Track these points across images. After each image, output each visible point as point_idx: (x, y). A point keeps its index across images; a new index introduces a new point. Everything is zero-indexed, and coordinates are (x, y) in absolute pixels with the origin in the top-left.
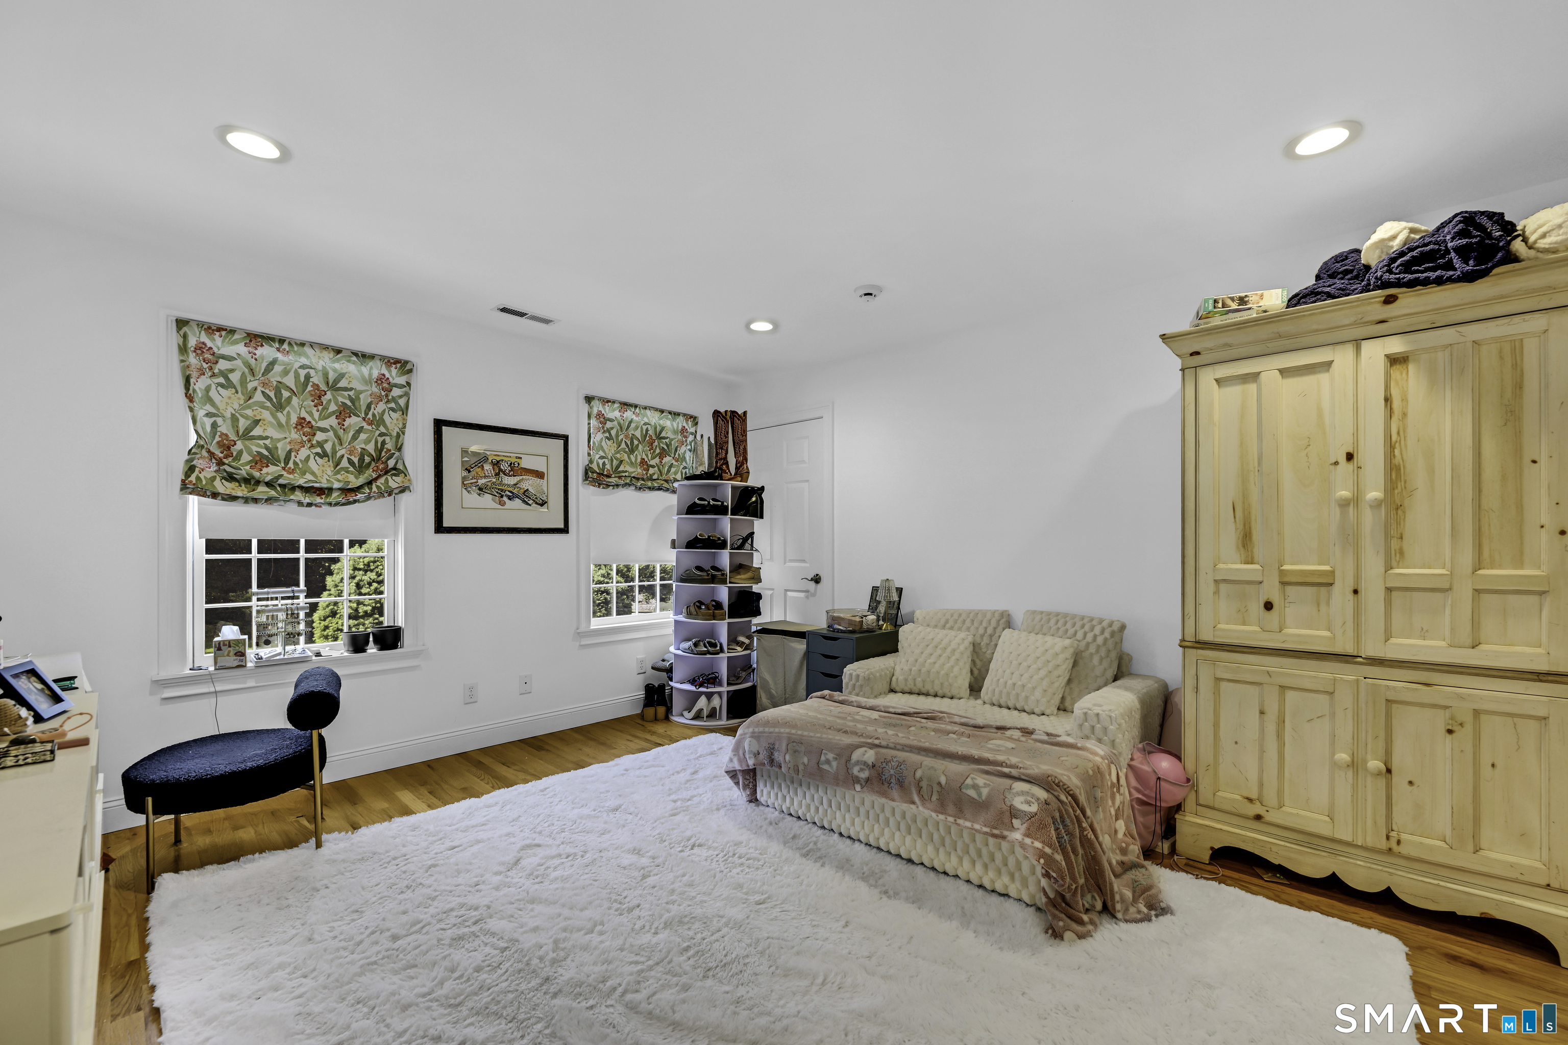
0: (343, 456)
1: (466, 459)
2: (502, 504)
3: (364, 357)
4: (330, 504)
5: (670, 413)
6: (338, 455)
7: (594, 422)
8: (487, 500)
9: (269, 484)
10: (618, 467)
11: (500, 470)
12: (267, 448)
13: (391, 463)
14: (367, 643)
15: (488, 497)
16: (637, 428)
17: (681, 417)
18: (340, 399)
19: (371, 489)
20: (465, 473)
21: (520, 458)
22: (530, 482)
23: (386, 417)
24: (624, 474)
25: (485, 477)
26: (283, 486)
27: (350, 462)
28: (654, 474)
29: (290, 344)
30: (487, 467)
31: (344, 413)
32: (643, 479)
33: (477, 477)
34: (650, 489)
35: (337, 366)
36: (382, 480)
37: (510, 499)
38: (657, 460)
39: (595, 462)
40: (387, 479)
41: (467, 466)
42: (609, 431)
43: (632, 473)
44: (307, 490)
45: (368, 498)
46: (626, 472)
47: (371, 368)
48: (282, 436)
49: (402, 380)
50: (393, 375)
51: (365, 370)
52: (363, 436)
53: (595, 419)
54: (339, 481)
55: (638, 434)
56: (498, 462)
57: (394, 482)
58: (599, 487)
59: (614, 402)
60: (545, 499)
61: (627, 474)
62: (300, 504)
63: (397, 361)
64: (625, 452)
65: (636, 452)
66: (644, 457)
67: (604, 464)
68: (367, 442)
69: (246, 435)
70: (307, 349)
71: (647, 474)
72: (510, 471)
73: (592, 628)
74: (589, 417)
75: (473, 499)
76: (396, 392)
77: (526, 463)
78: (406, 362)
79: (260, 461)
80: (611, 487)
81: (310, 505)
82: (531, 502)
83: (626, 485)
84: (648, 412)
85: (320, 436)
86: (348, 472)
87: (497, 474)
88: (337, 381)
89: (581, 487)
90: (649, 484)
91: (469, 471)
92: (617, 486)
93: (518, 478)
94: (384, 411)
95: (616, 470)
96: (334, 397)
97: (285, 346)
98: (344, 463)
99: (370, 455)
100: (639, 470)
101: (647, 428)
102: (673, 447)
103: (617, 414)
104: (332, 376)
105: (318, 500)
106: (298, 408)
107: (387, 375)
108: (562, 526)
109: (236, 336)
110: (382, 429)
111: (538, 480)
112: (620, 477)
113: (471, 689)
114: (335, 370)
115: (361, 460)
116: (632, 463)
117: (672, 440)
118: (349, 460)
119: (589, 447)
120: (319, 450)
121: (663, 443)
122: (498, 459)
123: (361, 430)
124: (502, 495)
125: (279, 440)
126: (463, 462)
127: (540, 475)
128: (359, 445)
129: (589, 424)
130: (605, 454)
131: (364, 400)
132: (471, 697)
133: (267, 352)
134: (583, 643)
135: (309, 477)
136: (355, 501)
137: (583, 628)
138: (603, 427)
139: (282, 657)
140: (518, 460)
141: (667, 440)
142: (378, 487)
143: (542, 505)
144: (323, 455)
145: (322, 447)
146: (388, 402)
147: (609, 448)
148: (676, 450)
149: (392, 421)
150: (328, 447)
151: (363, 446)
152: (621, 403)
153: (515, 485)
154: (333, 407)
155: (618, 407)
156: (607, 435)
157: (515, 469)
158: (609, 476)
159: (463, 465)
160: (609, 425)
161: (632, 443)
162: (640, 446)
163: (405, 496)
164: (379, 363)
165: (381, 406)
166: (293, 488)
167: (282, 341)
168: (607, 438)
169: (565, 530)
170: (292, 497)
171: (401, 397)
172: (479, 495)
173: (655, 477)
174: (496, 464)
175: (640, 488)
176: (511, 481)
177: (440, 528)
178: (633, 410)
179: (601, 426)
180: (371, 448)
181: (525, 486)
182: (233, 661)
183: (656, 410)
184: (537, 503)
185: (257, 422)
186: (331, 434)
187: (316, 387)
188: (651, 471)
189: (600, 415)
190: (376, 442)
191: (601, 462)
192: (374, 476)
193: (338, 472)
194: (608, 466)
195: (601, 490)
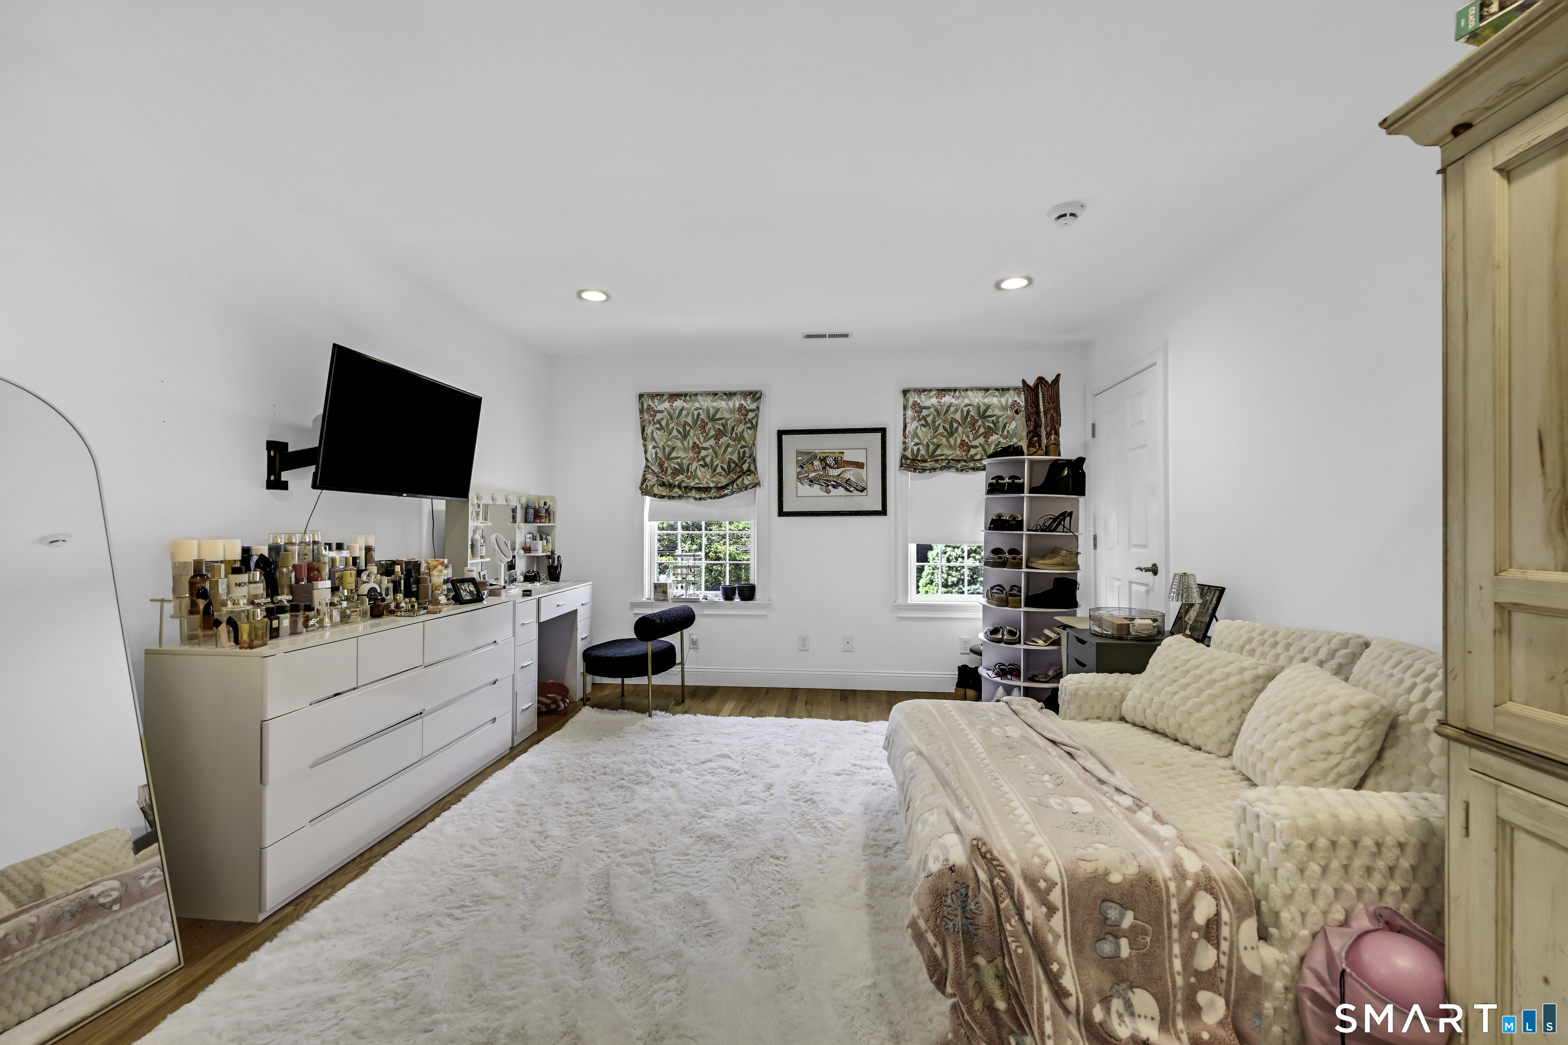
0: (718, 465)
1: (800, 458)
2: (828, 492)
3: (730, 395)
4: (711, 498)
5: (997, 390)
6: (715, 464)
7: (910, 413)
8: (816, 490)
9: (679, 487)
10: (935, 451)
11: (827, 464)
12: (678, 464)
13: (745, 467)
14: (734, 594)
15: (817, 487)
16: (956, 411)
17: (1012, 392)
18: (717, 426)
19: (732, 486)
20: (799, 470)
21: (843, 453)
22: (852, 472)
23: (745, 434)
24: (940, 458)
25: (815, 471)
26: (686, 488)
27: (722, 468)
28: (976, 454)
29: (690, 396)
30: (816, 463)
31: (719, 434)
32: (965, 461)
33: (808, 472)
34: (973, 469)
35: (715, 404)
36: (740, 480)
37: (834, 488)
38: (981, 440)
39: (910, 450)
40: (743, 478)
41: (801, 464)
42: (924, 418)
43: (950, 455)
44: (699, 489)
45: (733, 493)
46: (943, 455)
47: (735, 401)
48: (685, 456)
49: (753, 406)
50: (749, 404)
51: (731, 404)
52: (730, 450)
53: (910, 410)
54: (713, 482)
55: (958, 416)
56: (825, 458)
57: (747, 480)
58: (915, 472)
59: (931, 390)
60: (864, 485)
61: (943, 457)
62: (695, 499)
63: (750, 393)
64: (944, 436)
65: (956, 435)
66: (965, 438)
67: (918, 450)
68: (732, 453)
69: (668, 458)
70: (700, 398)
71: (966, 455)
72: (834, 465)
73: (909, 602)
74: (905, 408)
75: (806, 490)
76: (751, 415)
77: (848, 457)
78: (756, 392)
79: (676, 472)
80: (928, 471)
81: (700, 499)
82: (852, 489)
83: (942, 468)
84: (970, 393)
85: (703, 453)
86: (721, 475)
87: (824, 468)
88: (715, 414)
89: (898, 474)
90: (972, 465)
91: (802, 468)
92: (935, 469)
93: (842, 470)
94: (744, 430)
95: (932, 455)
96: (712, 425)
97: (688, 398)
98: (719, 470)
99: (734, 463)
100: (958, 452)
101: (969, 410)
102: (1001, 425)
103: (934, 401)
104: (712, 411)
105: (703, 496)
106: (695, 436)
107: (745, 404)
108: (880, 508)
109: (664, 398)
110: (743, 443)
111: (859, 470)
112: (937, 461)
113: (804, 639)
114: (714, 407)
115: (729, 466)
116: (950, 446)
117: (1000, 417)
118: (721, 466)
119: (905, 436)
120: (702, 462)
121: (989, 422)
122: (825, 455)
123: (728, 446)
124: (828, 484)
125: (684, 458)
126: (797, 461)
127: (860, 465)
128: (727, 457)
129: (905, 415)
130: (920, 440)
131: (730, 424)
132: (804, 645)
133: (679, 403)
134: (900, 615)
135: (697, 481)
136: (725, 495)
137: (900, 601)
138: (918, 416)
139: (684, 597)
140: (841, 455)
141: (994, 418)
142: (737, 484)
143: (862, 491)
144: (705, 465)
145: (704, 460)
146: (746, 423)
147: (925, 434)
148: (1005, 427)
149: (747, 435)
150: (708, 460)
151: (730, 457)
152: (938, 390)
153: (839, 475)
154: (712, 433)
155: (935, 394)
156: (923, 422)
157: (839, 463)
158: (925, 461)
159: (797, 463)
160: (925, 412)
161: (951, 426)
162: (960, 429)
163: (758, 489)
164: (739, 397)
165: (741, 427)
166: (691, 489)
167: (686, 395)
168: (922, 425)
169: (883, 512)
170: (689, 494)
171: (753, 418)
172: (810, 485)
173: (977, 457)
174: (823, 460)
175: (962, 470)
176: (834, 472)
177: (781, 513)
178: (952, 394)
179: (916, 415)
180: (735, 457)
181: (847, 475)
182: (661, 596)
183: (979, 389)
184: (857, 490)
185: (674, 449)
186: (711, 451)
187: (703, 420)
188: (973, 451)
189: (915, 404)
190: (739, 453)
191: (915, 448)
192: (735, 477)
193: (714, 476)
194: (923, 452)
195: (917, 474)
